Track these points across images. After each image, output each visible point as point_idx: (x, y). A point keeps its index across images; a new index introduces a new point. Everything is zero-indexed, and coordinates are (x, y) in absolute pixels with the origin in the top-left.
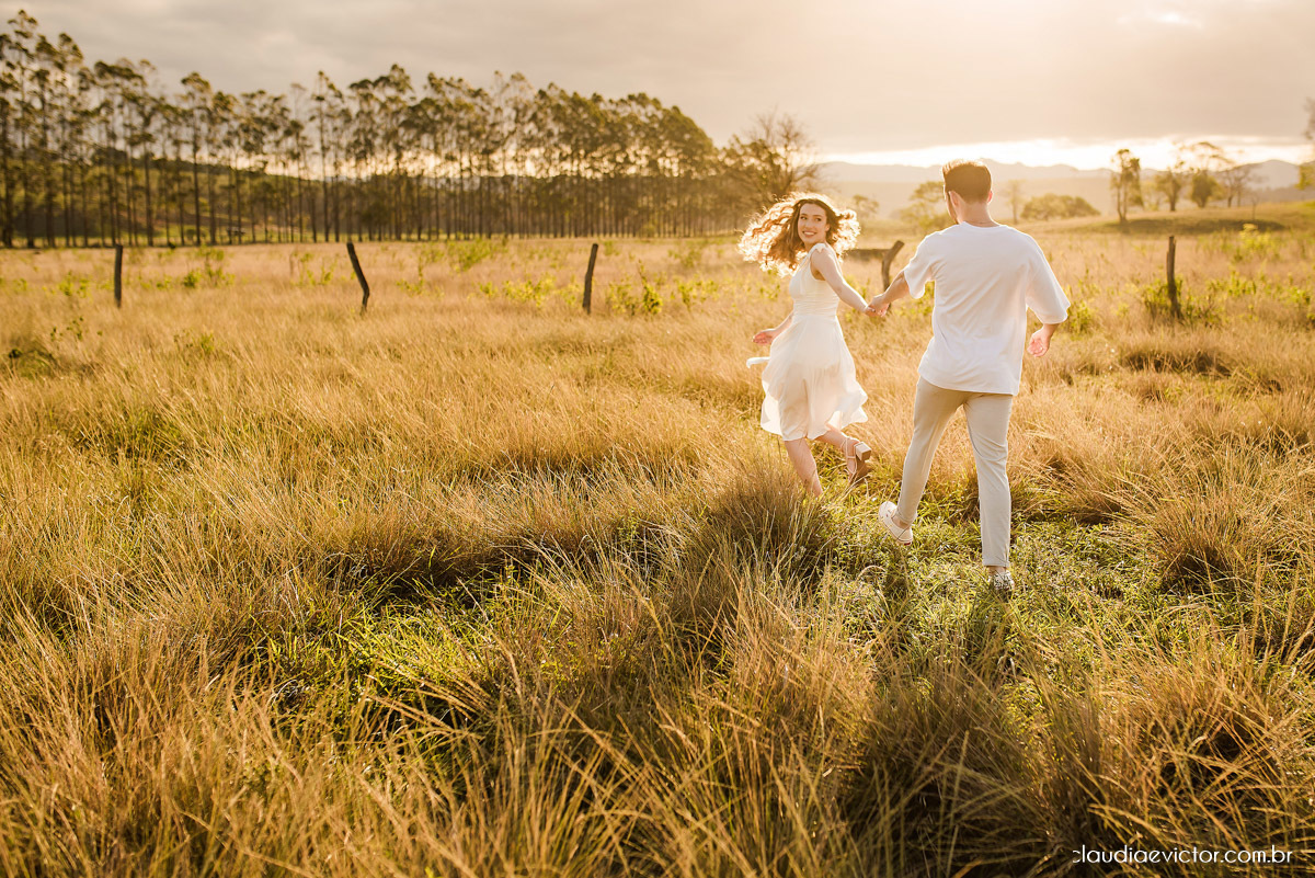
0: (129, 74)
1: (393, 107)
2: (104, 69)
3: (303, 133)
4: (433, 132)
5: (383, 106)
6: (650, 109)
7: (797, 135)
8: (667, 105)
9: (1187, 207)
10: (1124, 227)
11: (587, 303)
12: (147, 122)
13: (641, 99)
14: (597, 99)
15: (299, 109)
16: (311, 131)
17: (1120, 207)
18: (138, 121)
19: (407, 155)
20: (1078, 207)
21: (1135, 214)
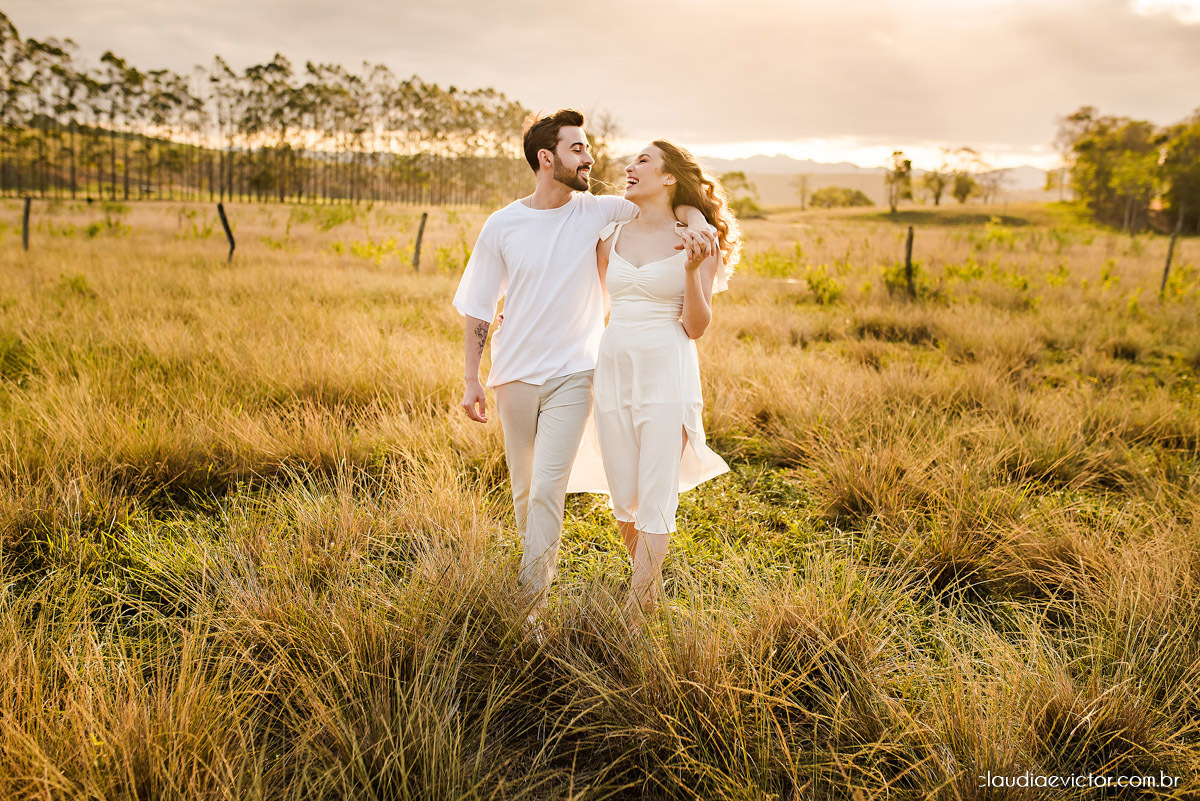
0: (57, 52)
1: (279, 90)
2: (35, 46)
3: (204, 108)
4: (314, 112)
5: (271, 88)
6: (497, 101)
7: (613, 127)
8: (511, 98)
9: (949, 203)
10: (894, 216)
11: (416, 263)
12: (72, 94)
13: (490, 92)
14: (453, 90)
15: (199, 87)
16: (210, 107)
17: (892, 200)
18: (65, 92)
19: (290, 131)
20: (857, 199)
21: (904, 206)
